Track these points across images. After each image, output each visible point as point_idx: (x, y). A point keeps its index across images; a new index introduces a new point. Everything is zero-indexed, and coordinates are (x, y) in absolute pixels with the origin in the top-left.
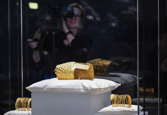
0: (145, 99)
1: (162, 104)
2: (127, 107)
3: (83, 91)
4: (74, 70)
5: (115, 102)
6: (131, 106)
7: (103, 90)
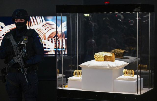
0: (141, 71)
1: (151, 74)
2: (132, 76)
3: (108, 68)
4: (104, 56)
5: (125, 73)
6: (134, 76)
7: (119, 67)
